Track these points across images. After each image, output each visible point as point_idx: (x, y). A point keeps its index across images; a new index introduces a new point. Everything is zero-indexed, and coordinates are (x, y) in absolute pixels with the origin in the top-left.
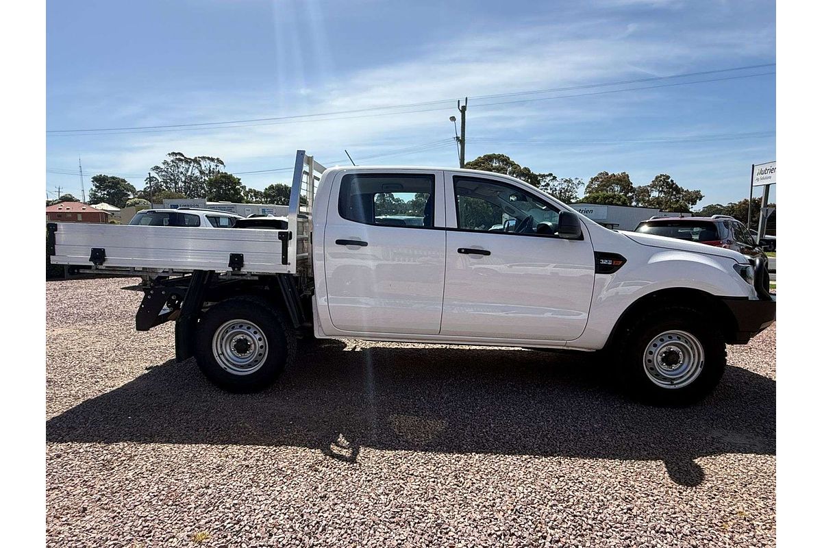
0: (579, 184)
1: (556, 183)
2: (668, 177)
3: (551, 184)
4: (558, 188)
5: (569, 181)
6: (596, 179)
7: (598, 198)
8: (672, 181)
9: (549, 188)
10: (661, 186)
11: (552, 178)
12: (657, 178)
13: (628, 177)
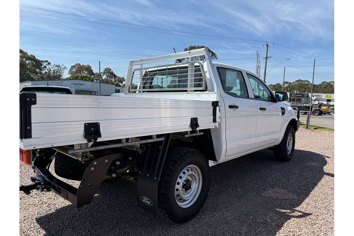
0: (64, 68)
1: (51, 67)
2: (110, 70)
3: (47, 67)
4: (52, 70)
5: (58, 66)
6: (74, 67)
7: (78, 77)
8: (112, 71)
9: (46, 69)
10: (108, 73)
11: (47, 63)
12: (105, 69)
13: (91, 67)
